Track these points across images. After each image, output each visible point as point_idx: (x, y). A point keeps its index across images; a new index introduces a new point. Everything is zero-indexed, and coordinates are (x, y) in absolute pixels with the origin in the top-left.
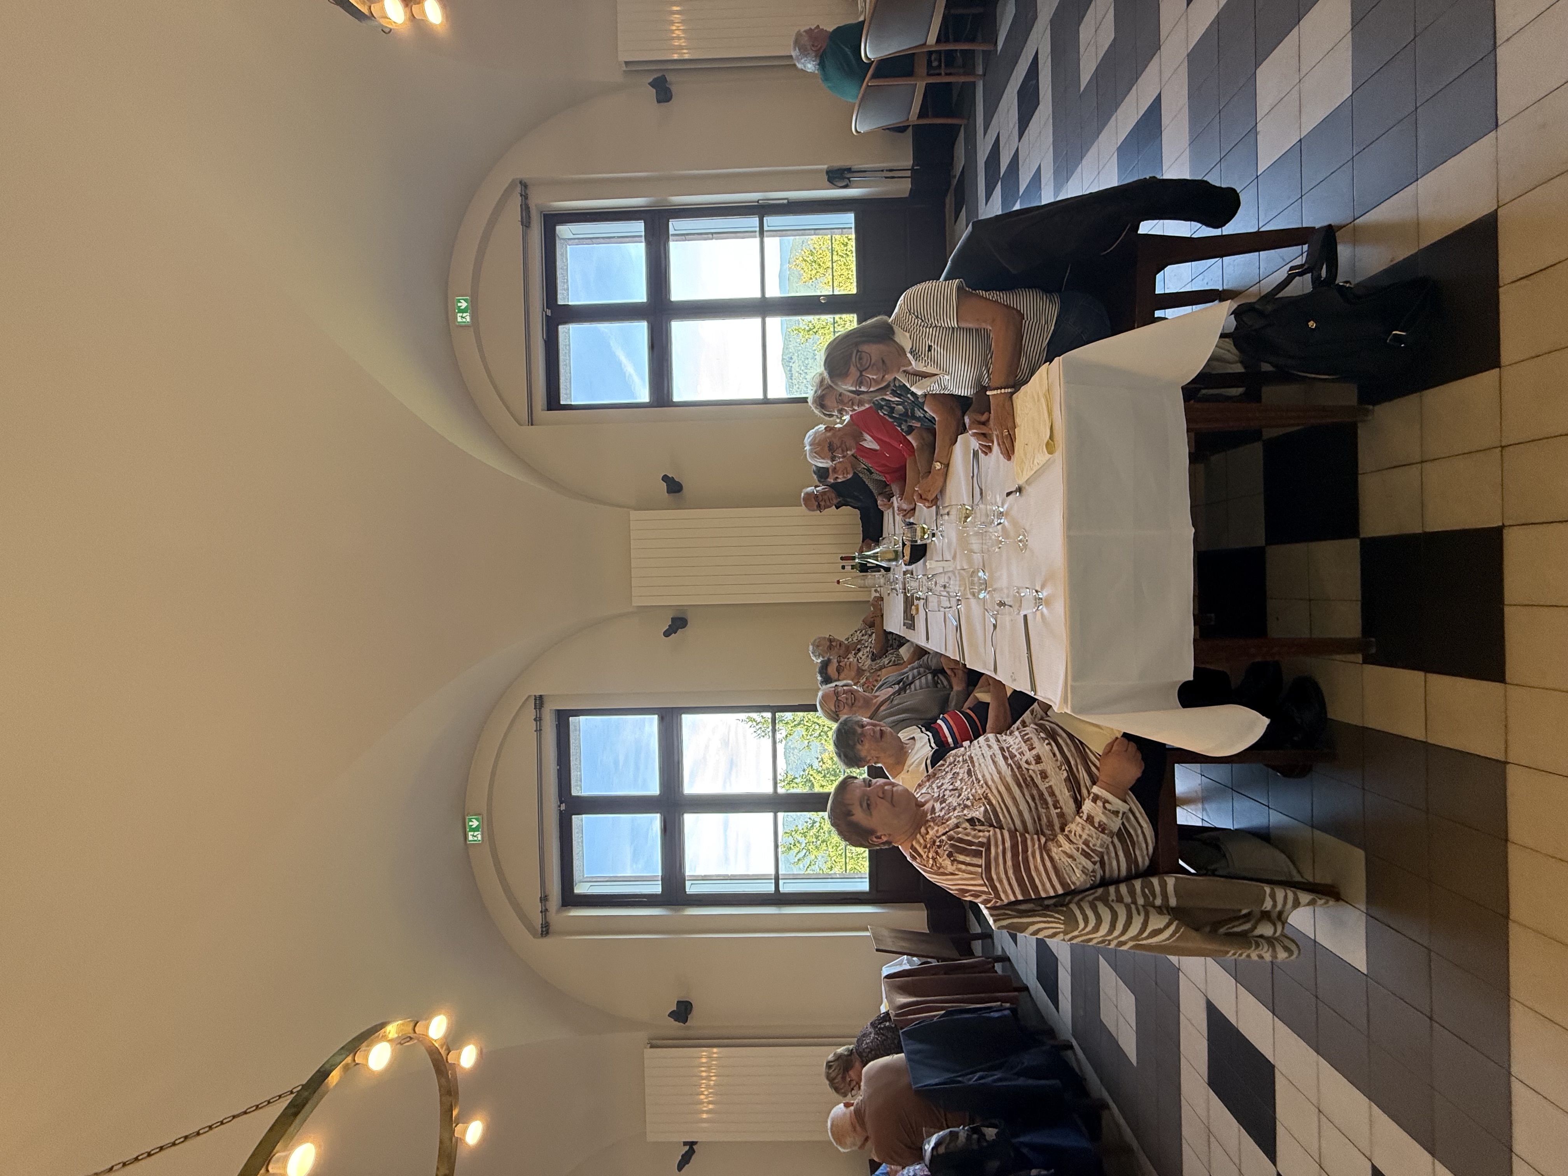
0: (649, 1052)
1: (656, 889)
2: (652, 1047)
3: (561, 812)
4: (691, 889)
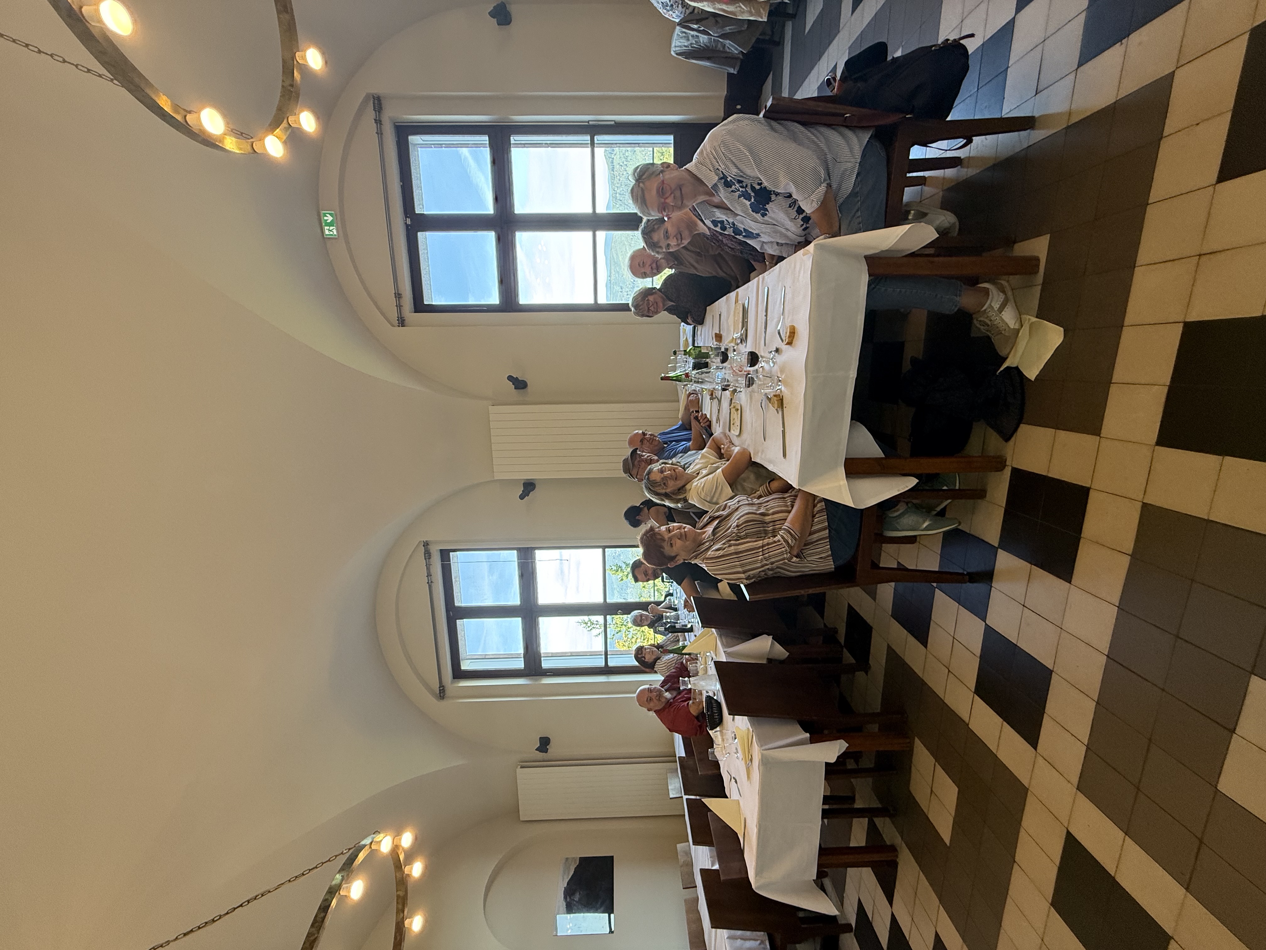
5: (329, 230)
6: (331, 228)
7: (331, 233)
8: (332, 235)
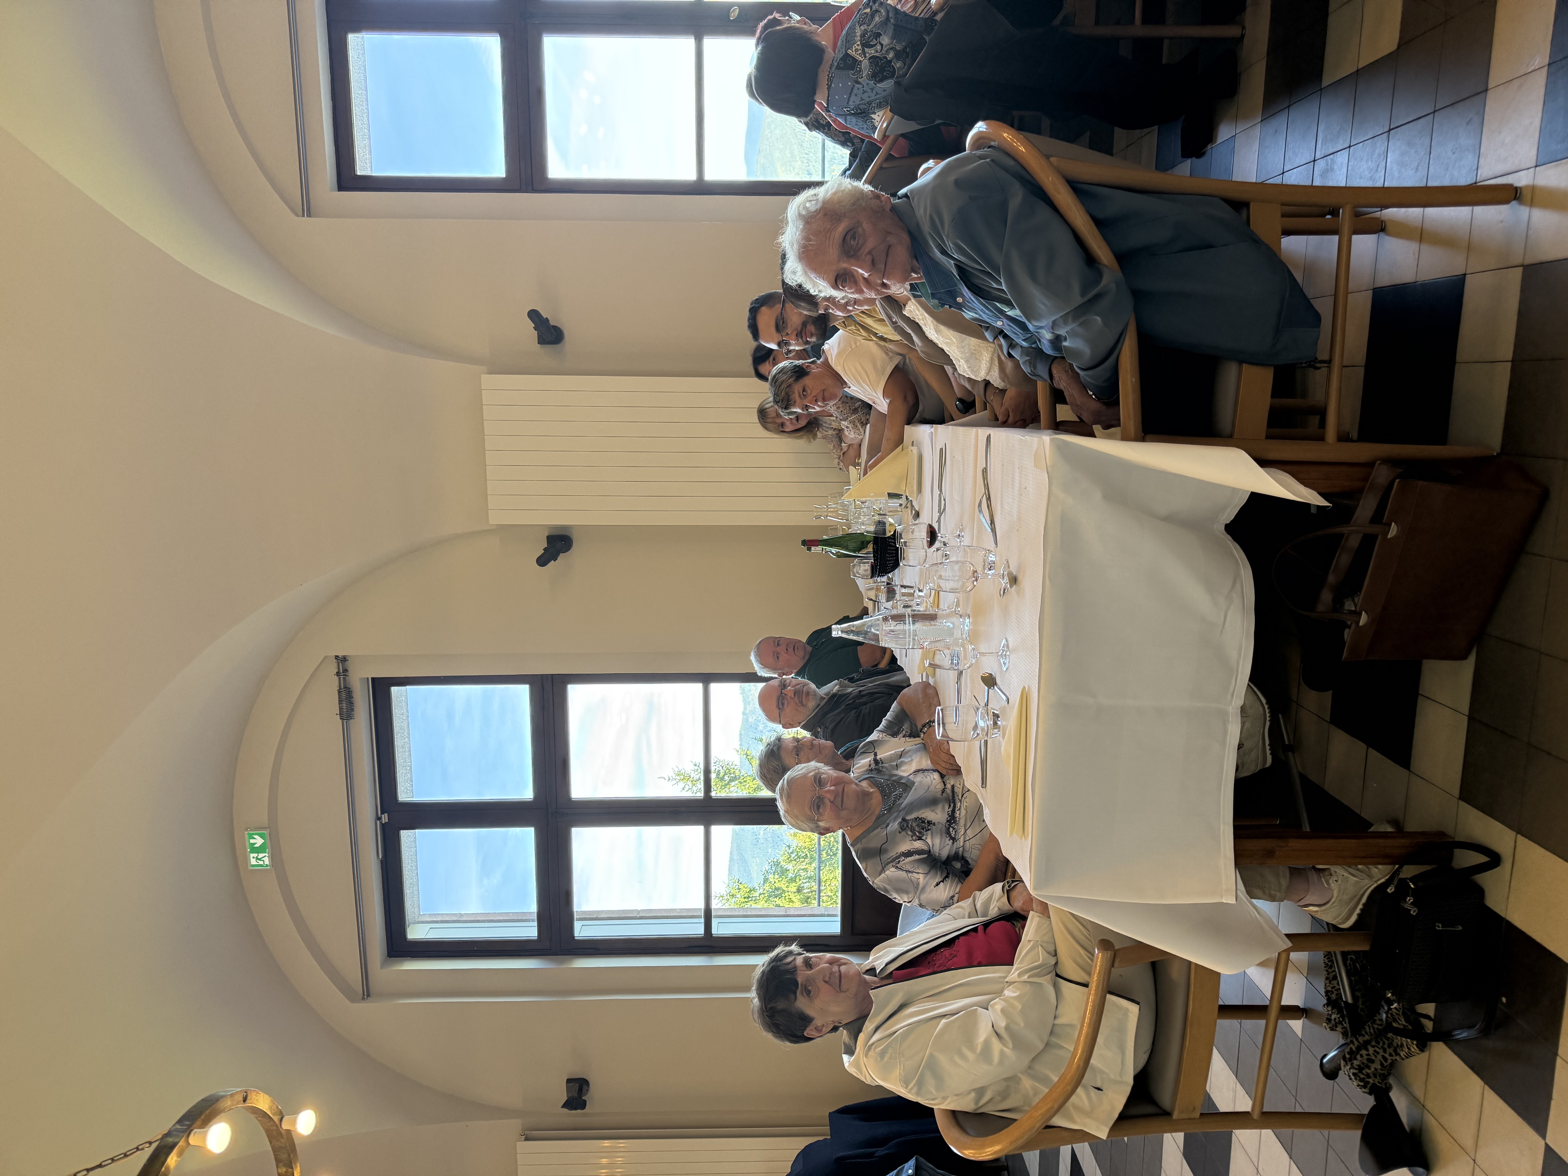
0: (524, 1147)
1: (530, 931)
2: (526, 1139)
3: (383, 826)
4: (582, 931)
5: (257, 858)
6: (261, 856)
7: (261, 863)
8: (261, 866)
